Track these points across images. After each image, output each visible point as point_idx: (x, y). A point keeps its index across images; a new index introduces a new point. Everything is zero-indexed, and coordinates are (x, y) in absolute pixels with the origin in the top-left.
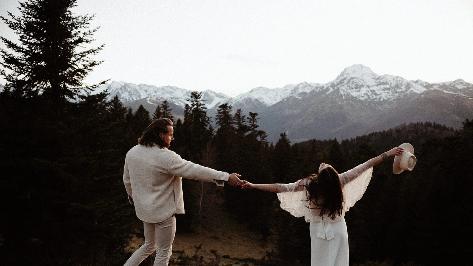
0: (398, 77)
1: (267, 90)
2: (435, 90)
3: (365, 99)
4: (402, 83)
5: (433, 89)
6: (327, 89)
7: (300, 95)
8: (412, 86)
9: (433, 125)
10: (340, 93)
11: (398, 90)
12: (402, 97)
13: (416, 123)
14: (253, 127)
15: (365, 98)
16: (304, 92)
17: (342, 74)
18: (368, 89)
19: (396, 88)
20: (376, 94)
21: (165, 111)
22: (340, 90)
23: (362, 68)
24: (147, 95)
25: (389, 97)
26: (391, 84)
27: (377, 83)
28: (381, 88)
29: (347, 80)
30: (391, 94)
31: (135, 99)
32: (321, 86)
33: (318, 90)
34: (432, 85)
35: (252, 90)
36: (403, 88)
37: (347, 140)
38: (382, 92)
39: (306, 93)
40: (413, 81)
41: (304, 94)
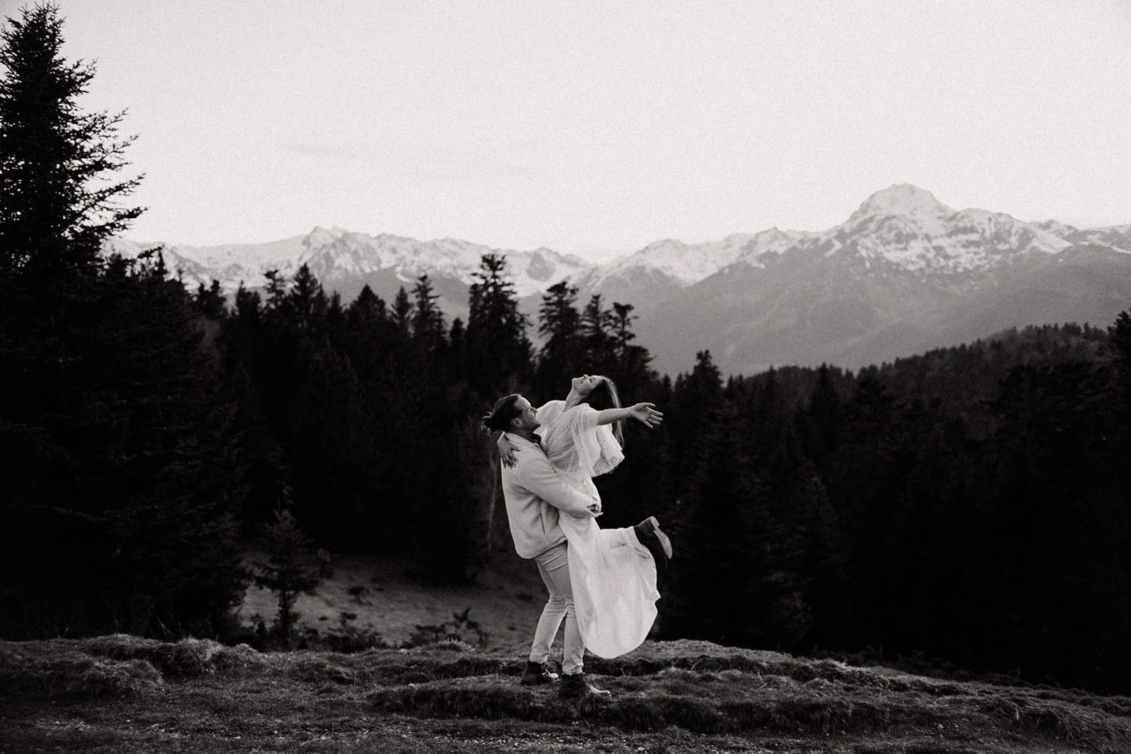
0: (1000, 214)
1: (680, 248)
2: (1091, 247)
3: (921, 269)
4: (1011, 228)
5: (1086, 244)
6: (829, 245)
7: (760, 259)
8: (1034, 237)
9: (1083, 331)
10: (857, 255)
11: (1001, 247)
12: (1011, 264)
13: (1041, 325)
14: (621, 338)
15: (918, 267)
16: (772, 251)
17: (864, 208)
18: (926, 244)
19: (996, 242)
20: (947, 257)
21: (425, 300)
22: (859, 248)
23: (913, 192)
24: (397, 259)
25: (979, 263)
26: (984, 231)
27: (950, 230)
28: (959, 242)
29: (875, 222)
30: (983, 254)
31: (368, 270)
32: (814, 236)
33: (806, 246)
34: (1084, 234)
35: (647, 248)
36: (1014, 241)
37: (873, 368)
38: (962, 251)
39: (775, 253)
40: (1038, 223)
41: (770, 255)
